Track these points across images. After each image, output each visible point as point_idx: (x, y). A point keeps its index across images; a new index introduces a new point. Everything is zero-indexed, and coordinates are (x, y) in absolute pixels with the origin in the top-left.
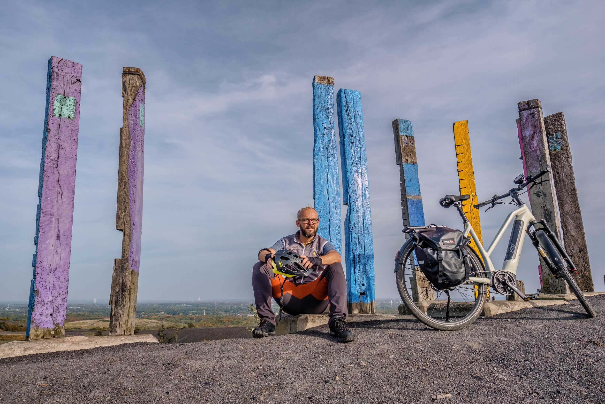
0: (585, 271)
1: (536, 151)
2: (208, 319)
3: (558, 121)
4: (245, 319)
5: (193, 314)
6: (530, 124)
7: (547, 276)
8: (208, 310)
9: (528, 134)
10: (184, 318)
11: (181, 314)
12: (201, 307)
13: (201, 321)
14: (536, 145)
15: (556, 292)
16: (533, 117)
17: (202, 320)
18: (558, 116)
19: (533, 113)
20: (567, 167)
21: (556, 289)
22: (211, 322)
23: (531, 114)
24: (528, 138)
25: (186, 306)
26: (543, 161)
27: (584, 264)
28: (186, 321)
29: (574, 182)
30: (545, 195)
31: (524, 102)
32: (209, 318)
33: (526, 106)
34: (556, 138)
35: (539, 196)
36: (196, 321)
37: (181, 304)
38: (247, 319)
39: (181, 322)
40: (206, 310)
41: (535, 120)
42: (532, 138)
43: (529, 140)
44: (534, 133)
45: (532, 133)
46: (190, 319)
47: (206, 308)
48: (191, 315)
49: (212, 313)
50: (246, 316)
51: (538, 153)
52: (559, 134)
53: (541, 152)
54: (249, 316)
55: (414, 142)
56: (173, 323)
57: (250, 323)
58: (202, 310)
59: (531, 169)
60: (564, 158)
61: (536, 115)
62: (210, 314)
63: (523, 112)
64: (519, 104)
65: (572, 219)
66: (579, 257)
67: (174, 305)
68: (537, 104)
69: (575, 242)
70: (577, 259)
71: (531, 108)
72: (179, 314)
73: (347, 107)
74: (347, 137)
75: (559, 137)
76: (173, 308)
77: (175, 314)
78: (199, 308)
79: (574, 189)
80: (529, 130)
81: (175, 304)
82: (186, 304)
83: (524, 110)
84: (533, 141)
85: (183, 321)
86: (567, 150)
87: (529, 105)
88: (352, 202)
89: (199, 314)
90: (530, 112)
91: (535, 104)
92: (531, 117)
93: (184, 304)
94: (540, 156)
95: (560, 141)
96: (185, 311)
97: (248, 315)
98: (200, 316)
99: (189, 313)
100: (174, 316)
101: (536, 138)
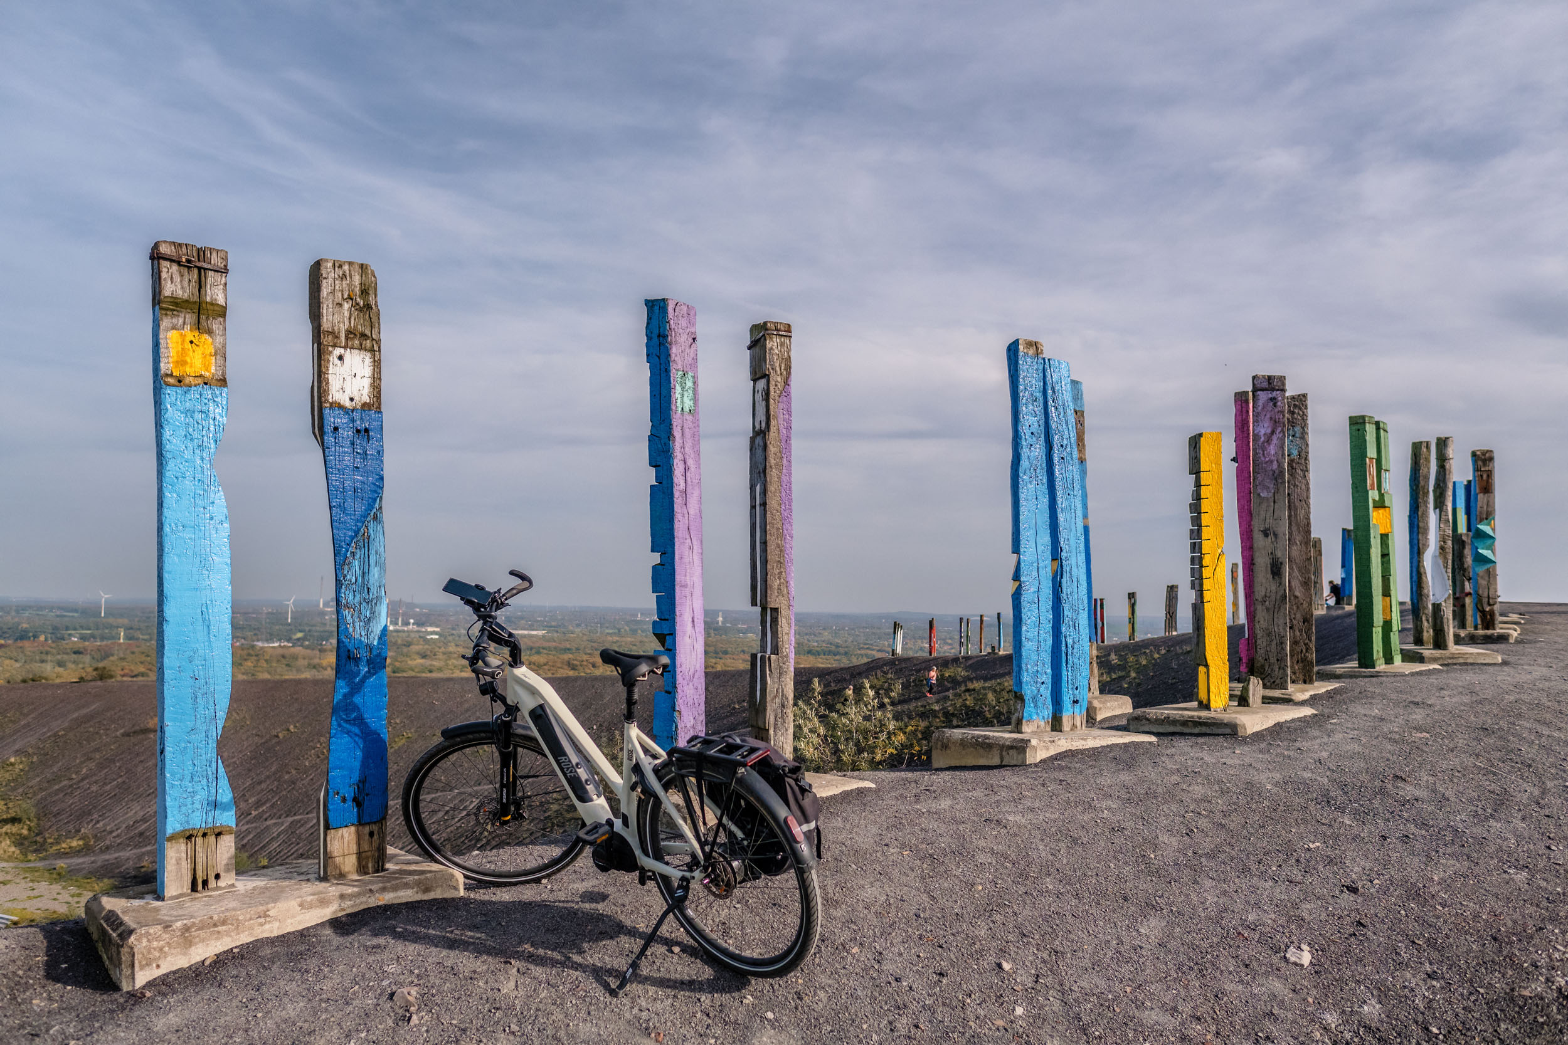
0: (1307, 651)
1: (1271, 462)
2: (133, 653)
3: (1300, 409)
4: (249, 655)
5: (83, 638)
6: (1268, 416)
7: (1263, 661)
8: (131, 628)
9: (1263, 432)
10: (54, 651)
11: (42, 638)
12: (111, 620)
13: (112, 658)
14: (1273, 452)
15: (1273, 686)
16: (1275, 405)
17: (113, 655)
18: (1301, 400)
19: (1275, 398)
20: (1303, 487)
21: (1274, 682)
22: (142, 663)
23: (1271, 399)
24: (1262, 439)
25: (57, 616)
26: (1280, 481)
27: (1307, 641)
28: (59, 657)
29: (1310, 512)
30: (1276, 535)
31: (1264, 376)
32: (136, 650)
33: (1265, 385)
34: (1293, 436)
35: (1266, 535)
36: (93, 658)
37: (41, 608)
38: (257, 656)
39: (42, 661)
40: (128, 628)
41: (1276, 410)
42: (1269, 440)
43: (1263, 442)
44: (1273, 432)
45: (1269, 431)
46: (75, 653)
47: (126, 621)
48: (75, 642)
49: (146, 637)
50: (253, 647)
51: (1275, 466)
52: (1298, 429)
53: (1279, 466)
54: (262, 648)
55: (1084, 421)
56: (18, 665)
57: (265, 665)
58: (111, 627)
59: (1259, 491)
60: (1300, 472)
61: (1279, 403)
62: (138, 639)
63: (1259, 393)
64: (1254, 378)
65: (1300, 571)
66: (1300, 631)
67: (17, 611)
68: (1284, 384)
69: (1298, 607)
70: (1298, 633)
71: (1273, 390)
72: (35, 637)
73: (1054, 392)
74: (1055, 449)
75: (1297, 435)
76: (16, 620)
77: (23, 636)
78: (104, 620)
79: (1309, 524)
80: (1266, 425)
81: (21, 608)
82: (60, 608)
83: (1262, 390)
84: (1269, 444)
85: (49, 658)
86: (1306, 459)
87: (1270, 383)
88: (1063, 558)
89: (103, 638)
90: (1270, 396)
91: (1279, 384)
92: (1271, 404)
93: (51, 609)
94: (1277, 471)
95: (1298, 441)
96: (55, 628)
97: (260, 644)
98: (106, 646)
99: (70, 635)
100: (21, 645)
101: (1275, 441)
